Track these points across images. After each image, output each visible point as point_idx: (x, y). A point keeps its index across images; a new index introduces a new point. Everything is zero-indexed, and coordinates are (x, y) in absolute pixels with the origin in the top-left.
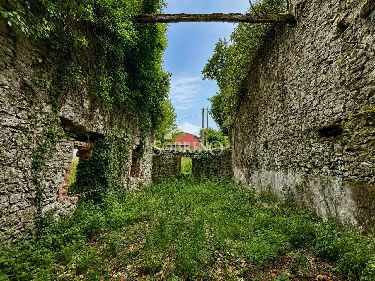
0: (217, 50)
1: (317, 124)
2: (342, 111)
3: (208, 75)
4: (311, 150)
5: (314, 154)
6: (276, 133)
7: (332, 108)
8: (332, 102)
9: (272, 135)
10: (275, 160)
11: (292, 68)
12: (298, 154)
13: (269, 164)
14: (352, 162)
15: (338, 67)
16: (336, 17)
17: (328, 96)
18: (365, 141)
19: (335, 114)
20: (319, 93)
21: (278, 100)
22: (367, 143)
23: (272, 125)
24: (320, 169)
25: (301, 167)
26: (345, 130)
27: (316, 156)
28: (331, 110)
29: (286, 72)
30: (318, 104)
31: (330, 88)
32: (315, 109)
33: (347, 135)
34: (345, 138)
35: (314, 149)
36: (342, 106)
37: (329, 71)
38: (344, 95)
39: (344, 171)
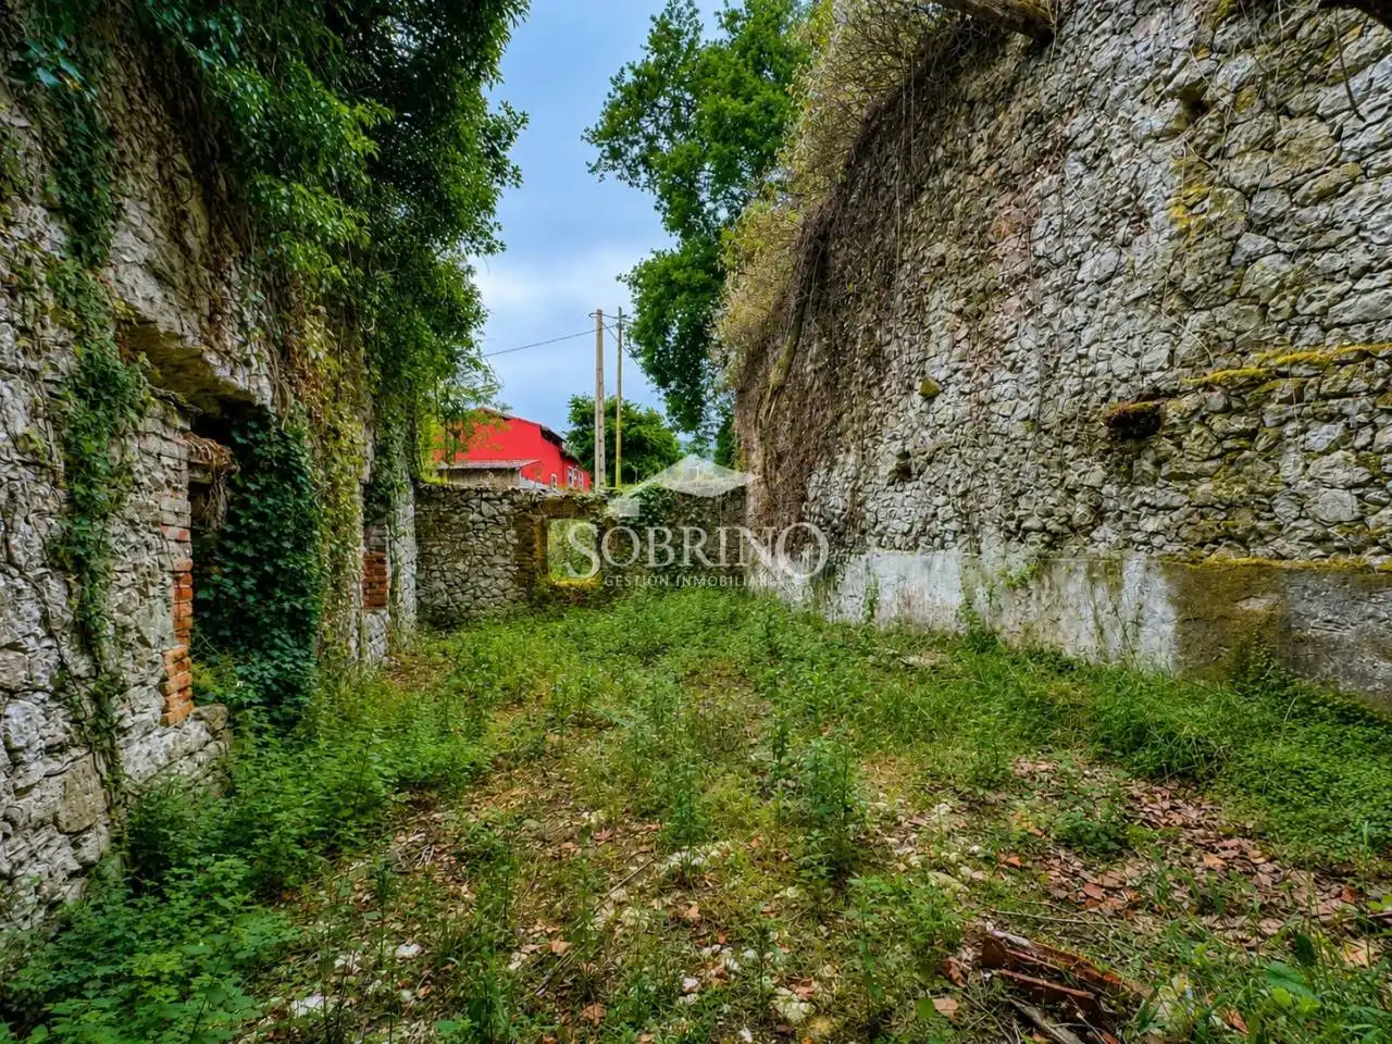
0: (656, 43)
1: (1086, 401)
2: (1166, 366)
3: (616, 154)
4: (1063, 480)
5: (1071, 492)
6: (942, 426)
7: (1136, 355)
8: (1138, 338)
9: (926, 433)
10: (935, 515)
11: (1017, 206)
12: (1020, 493)
13: (910, 530)
14: (1176, 509)
15: (1166, 233)
16: (1181, 67)
17: (1129, 318)
18: (1217, 451)
19: (1144, 374)
20: (1102, 304)
21: (959, 312)
22: (1220, 456)
23: (929, 397)
24: (1087, 534)
25: (1027, 530)
26: (1166, 423)
27: (1078, 496)
28: (1132, 362)
29: (994, 214)
30: (1096, 341)
31: (1138, 293)
32: (1086, 356)
33: (1170, 437)
34: (1167, 445)
35: (1072, 478)
36: (1165, 353)
37: (1138, 239)
38: (1174, 319)
39: (1156, 533)
